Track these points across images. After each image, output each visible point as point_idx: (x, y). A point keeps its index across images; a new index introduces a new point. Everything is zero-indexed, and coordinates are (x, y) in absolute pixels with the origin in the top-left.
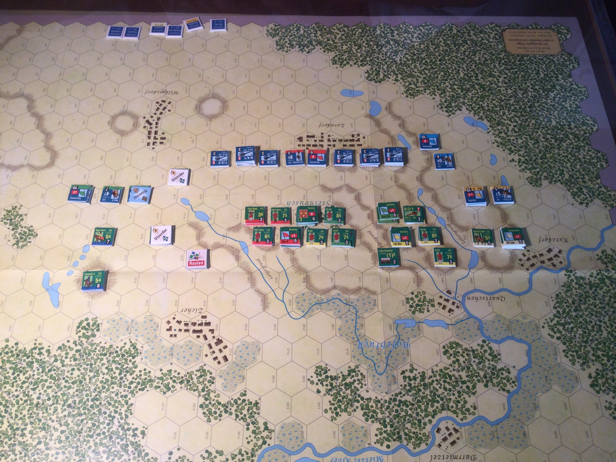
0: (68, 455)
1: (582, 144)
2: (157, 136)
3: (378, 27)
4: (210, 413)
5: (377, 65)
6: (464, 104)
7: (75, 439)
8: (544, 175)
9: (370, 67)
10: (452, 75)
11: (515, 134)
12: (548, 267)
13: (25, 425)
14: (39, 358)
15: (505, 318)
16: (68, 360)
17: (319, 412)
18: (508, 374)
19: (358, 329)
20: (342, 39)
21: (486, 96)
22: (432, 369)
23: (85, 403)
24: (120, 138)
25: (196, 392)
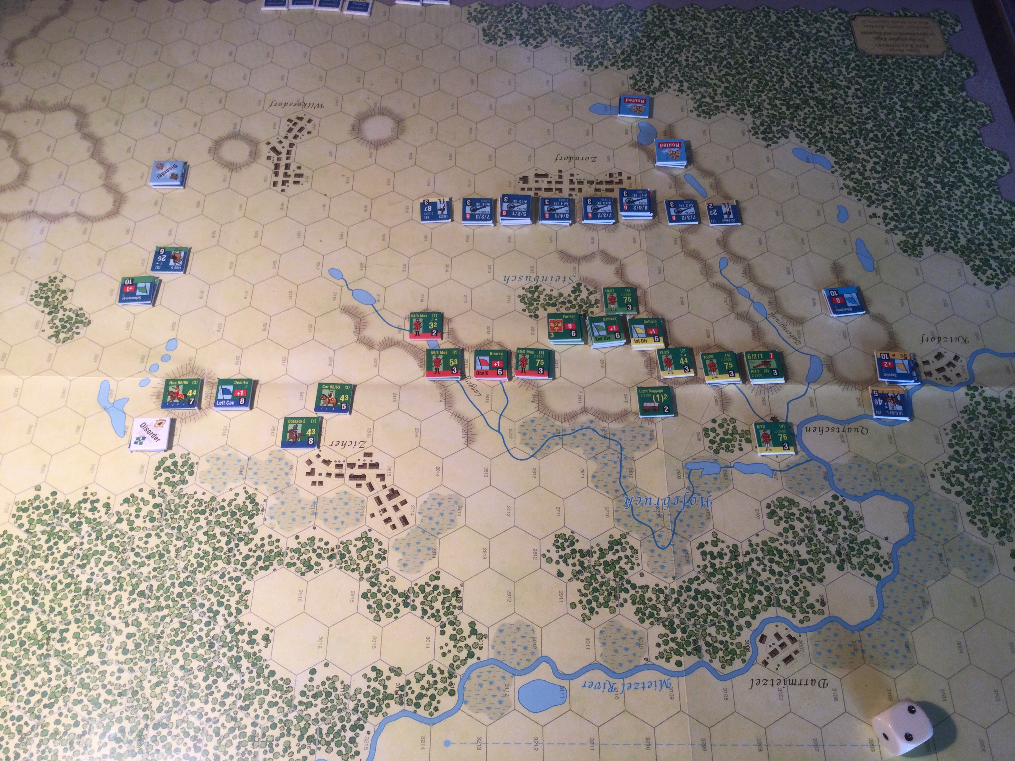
0: (139, 674)
1: (986, 192)
2: (290, 172)
3: (649, 10)
4: (380, 606)
5: (649, 67)
6: (792, 128)
7: (151, 648)
8: (925, 239)
9: (637, 70)
10: (770, 84)
11: (877, 176)
12: (939, 382)
13: (66, 624)
14: (92, 517)
15: (869, 462)
16: (141, 519)
17: (562, 607)
18: (876, 550)
19: (625, 477)
20: (591, 28)
21: (827, 116)
22: (750, 541)
23: (168, 589)
24: (228, 175)
25: (356, 573)
